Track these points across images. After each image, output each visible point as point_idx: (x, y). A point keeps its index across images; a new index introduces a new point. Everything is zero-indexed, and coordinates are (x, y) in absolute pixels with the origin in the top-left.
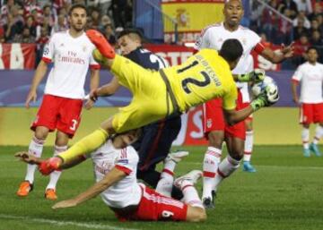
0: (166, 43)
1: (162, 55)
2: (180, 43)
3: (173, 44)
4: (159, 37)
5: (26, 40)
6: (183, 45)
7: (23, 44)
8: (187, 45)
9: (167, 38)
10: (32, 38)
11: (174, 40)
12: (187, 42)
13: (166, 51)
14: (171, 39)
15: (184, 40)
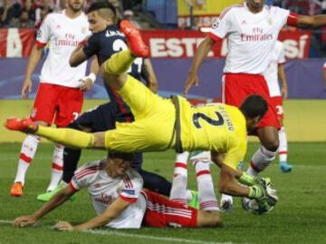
0: (181, 28)
1: (177, 41)
2: (196, 28)
3: (188, 29)
4: (172, 21)
5: (24, 25)
6: (199, 30)
7: (21, 29)
8: (203, 30)
9: (181, 22)
10: (32, 22)
11: (189, 24)
12: (204, 27)
13: (180, 37)
14: (186, 23)
15: (200, 25)
